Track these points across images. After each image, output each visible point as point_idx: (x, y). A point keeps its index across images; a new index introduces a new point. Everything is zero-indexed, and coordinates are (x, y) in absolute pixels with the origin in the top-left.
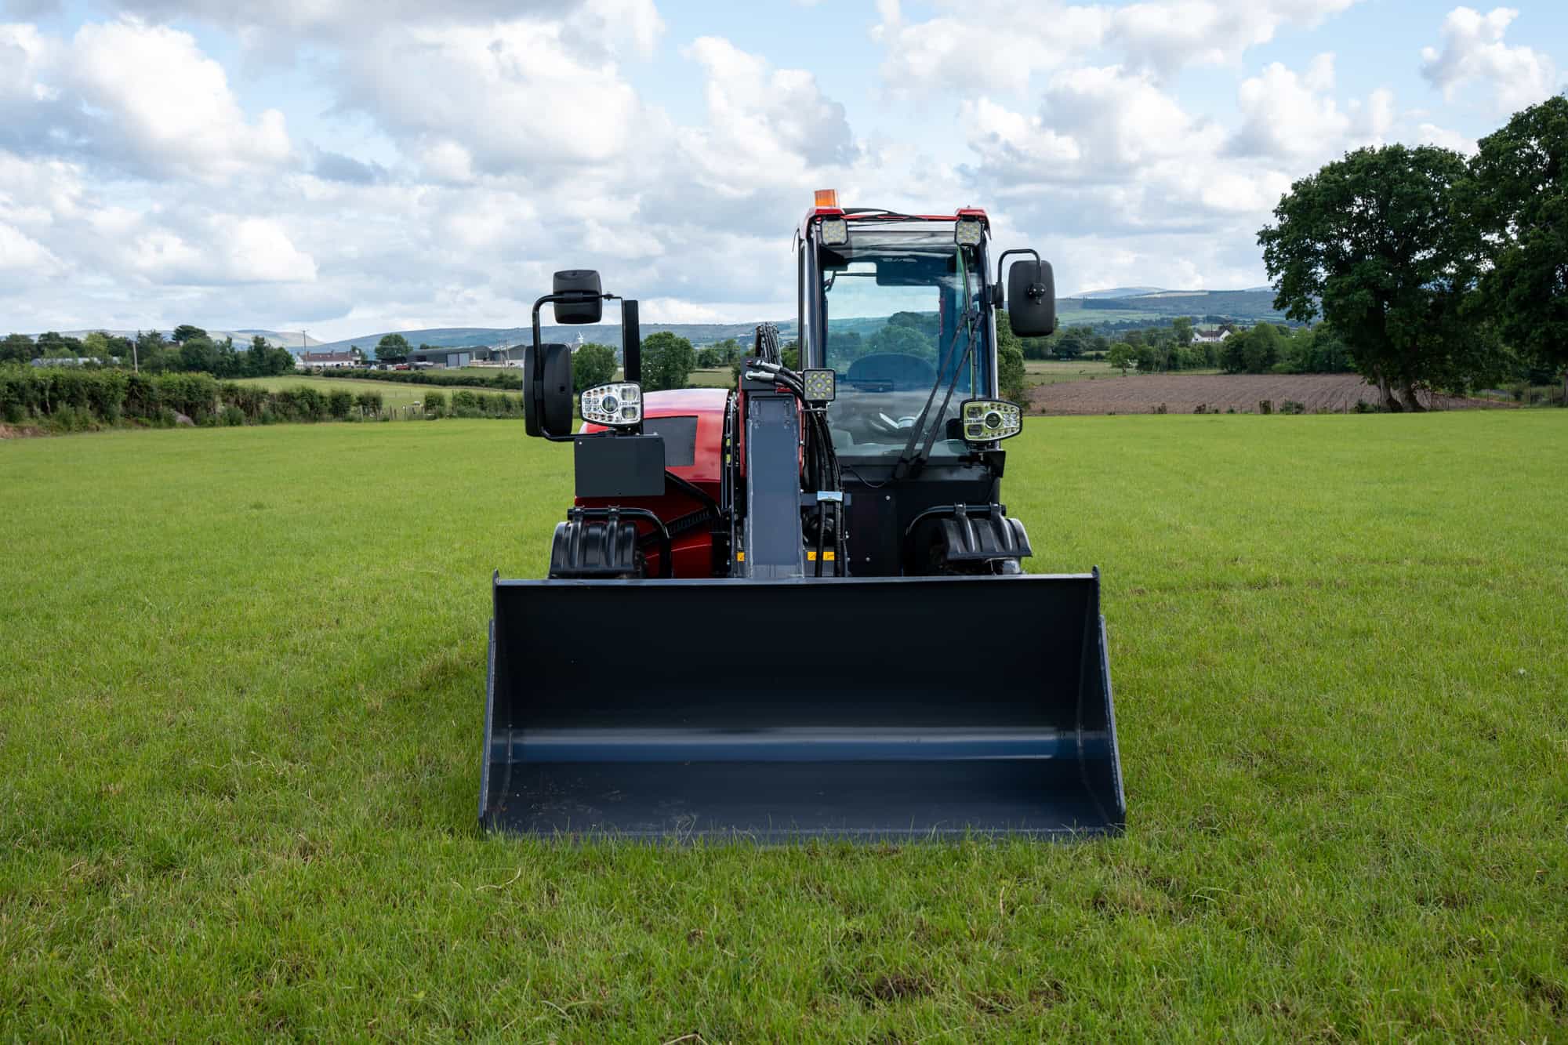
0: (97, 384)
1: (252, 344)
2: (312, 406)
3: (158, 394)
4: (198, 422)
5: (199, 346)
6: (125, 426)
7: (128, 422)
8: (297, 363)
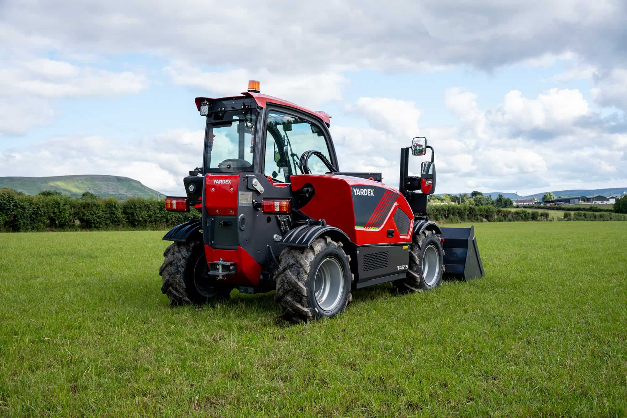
0: (460, 209)
1: (498, 197)
2: (525, 216)
3: (477, 212)
4: (489, 221)
5: (481, 198)
6: (468, 222)
7: (469, 221)
8: (514, 204)
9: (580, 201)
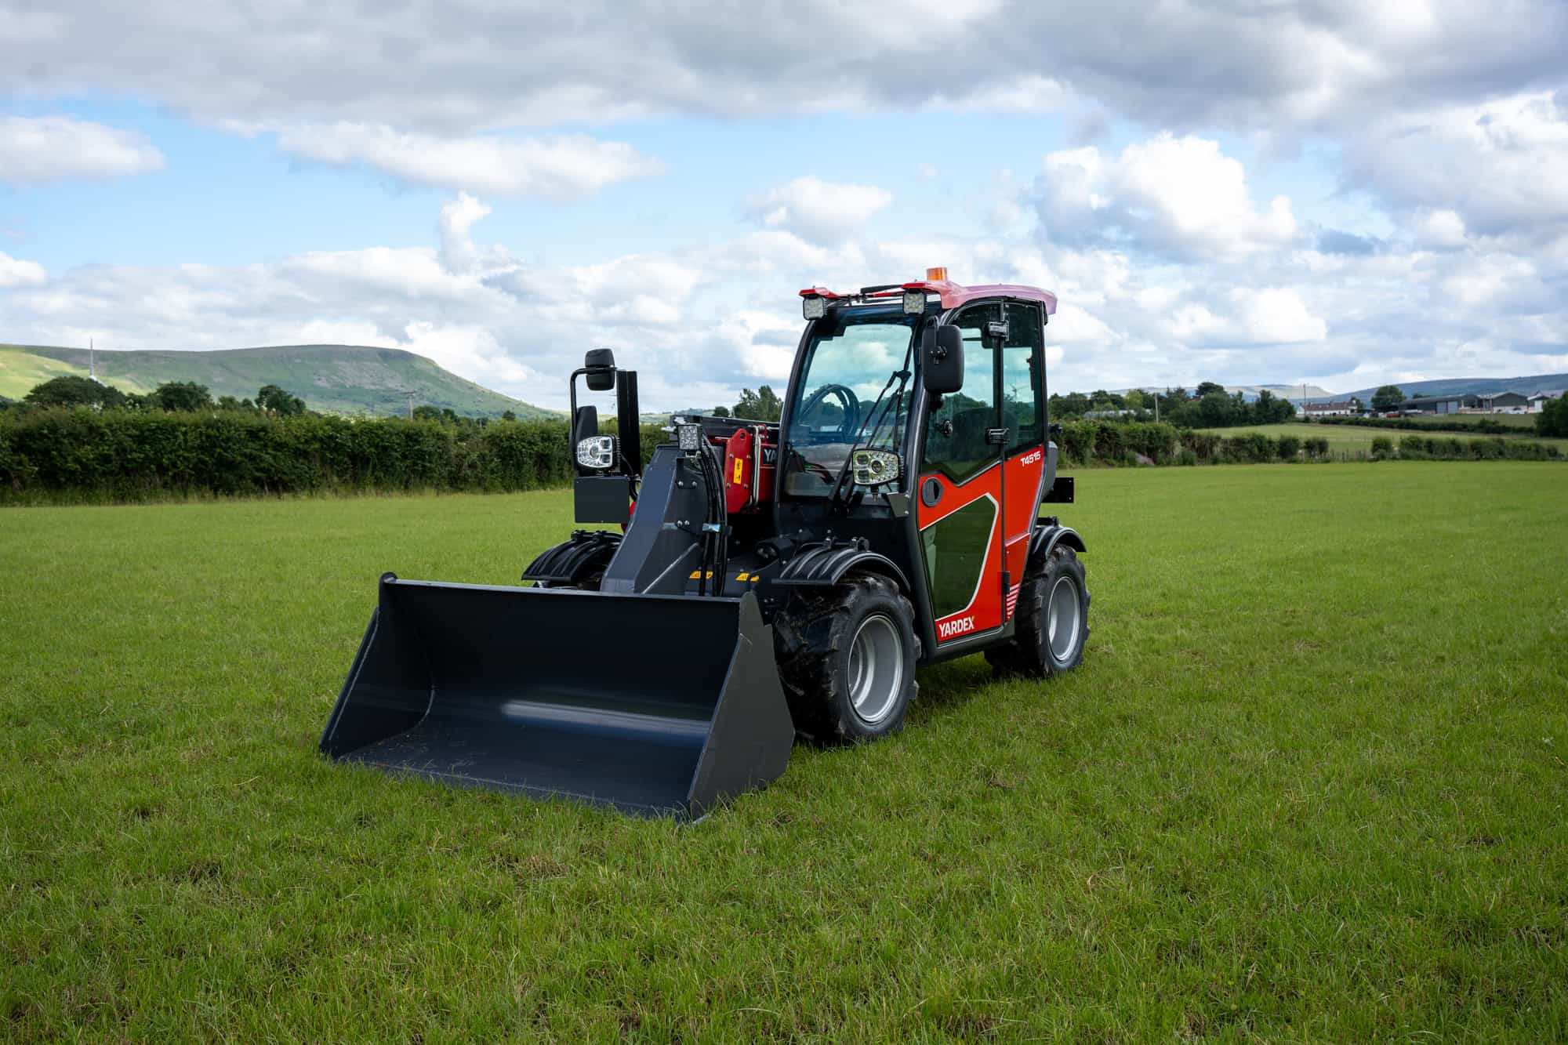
0: (1073, 432)
1: (1259, 396)
2: (1260, 449)
4: (1158, 463)
5: (1216, 400)
6: (1095, 465)
7: (1099, 462)
8: (1298, 413)
9: (1463, 407)
